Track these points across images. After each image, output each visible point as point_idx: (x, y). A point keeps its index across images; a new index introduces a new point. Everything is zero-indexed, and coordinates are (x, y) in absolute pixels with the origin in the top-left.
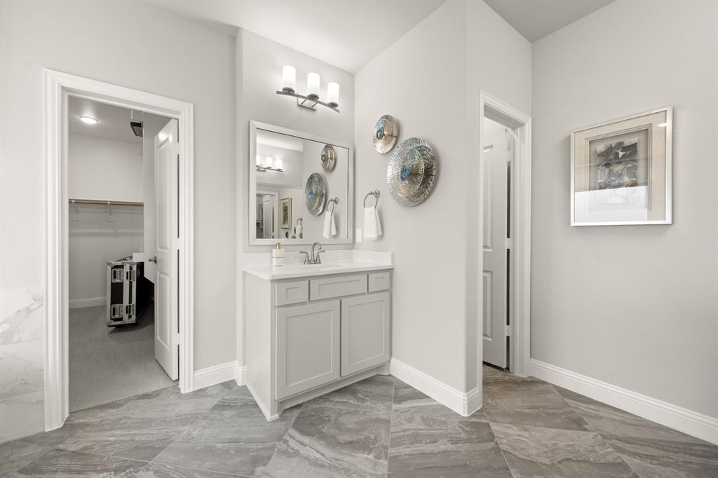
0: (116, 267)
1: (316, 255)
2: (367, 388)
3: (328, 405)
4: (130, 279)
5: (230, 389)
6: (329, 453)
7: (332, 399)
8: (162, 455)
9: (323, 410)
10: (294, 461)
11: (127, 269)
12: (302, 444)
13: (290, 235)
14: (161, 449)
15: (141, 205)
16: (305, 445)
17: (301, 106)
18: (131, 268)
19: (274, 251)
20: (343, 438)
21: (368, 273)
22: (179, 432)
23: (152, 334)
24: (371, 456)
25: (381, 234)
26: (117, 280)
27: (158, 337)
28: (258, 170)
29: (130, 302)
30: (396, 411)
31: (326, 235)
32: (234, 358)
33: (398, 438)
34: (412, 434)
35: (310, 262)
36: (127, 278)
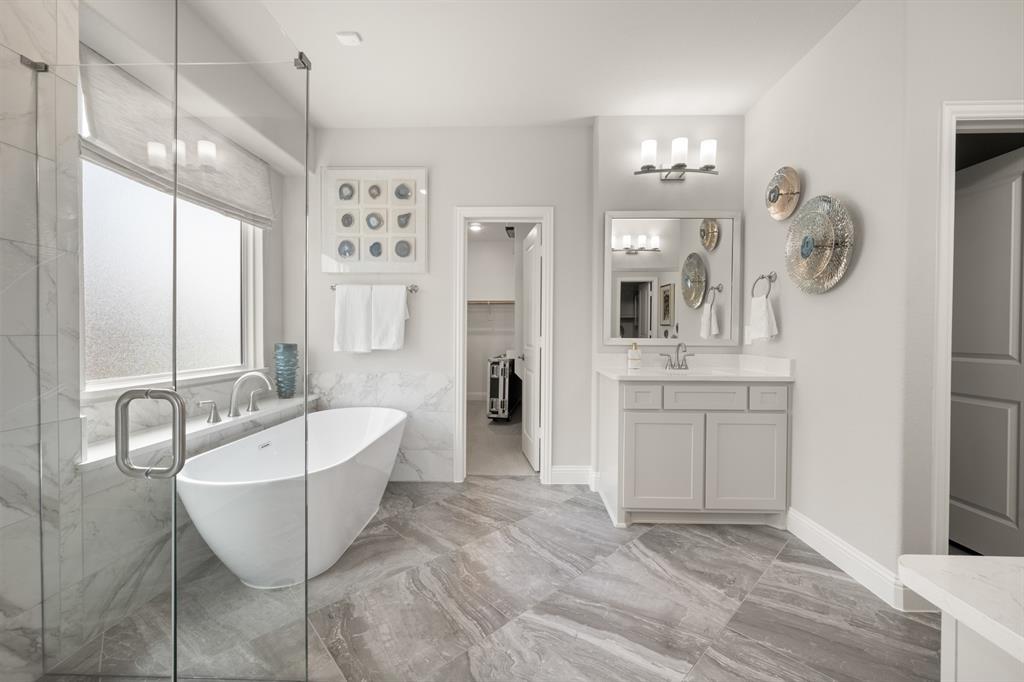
0: (494, 363)
1: (681, 358)
2: (744, 534)
3: (684, 534)
4: (504, 375)
5: (583, 490)
6: (672, 572)
7: (691, 530)
8: (525, 520)
9: (676, 536)
10: (633, 564)
11: (501, 366)
12: (645, 554)
13: (670, 334)
14: (524, 517)
16: (648, 556)
17: (665, 180)
18: (505, 365)
19: (630, 351)
20: (691, 565)
21: (749, 385)
22: (539, 510)
23: (520, 432)
24: (722, 591)
25: (776, 332)
26: (495, 376)
27: (524, 431)
28: (628, 253)
29: (504, 398)
30: (775, 566)
31: (704, 334)
32: (589, 464)
33: (765, 590)
34: (789, 595)
35: (672, 366)
36: (502, 374)
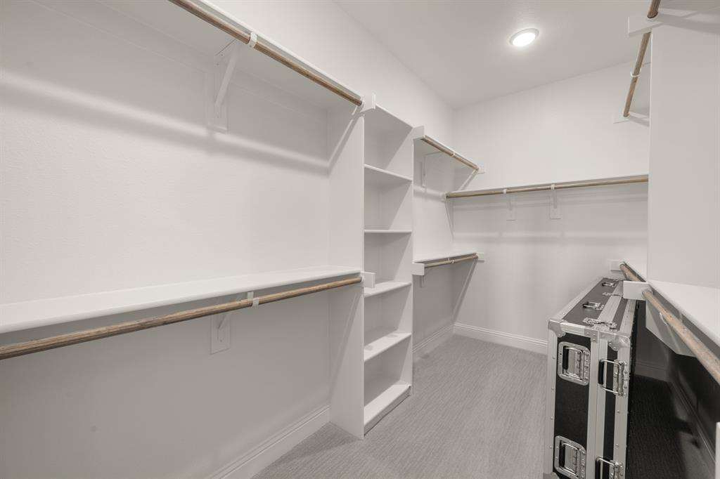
0: (569, 338)
4: (610, 386)
11: (599, 352)
15: (644, 180)
18: (612, 354)
29: (609, 452)
36: (601, 381)
